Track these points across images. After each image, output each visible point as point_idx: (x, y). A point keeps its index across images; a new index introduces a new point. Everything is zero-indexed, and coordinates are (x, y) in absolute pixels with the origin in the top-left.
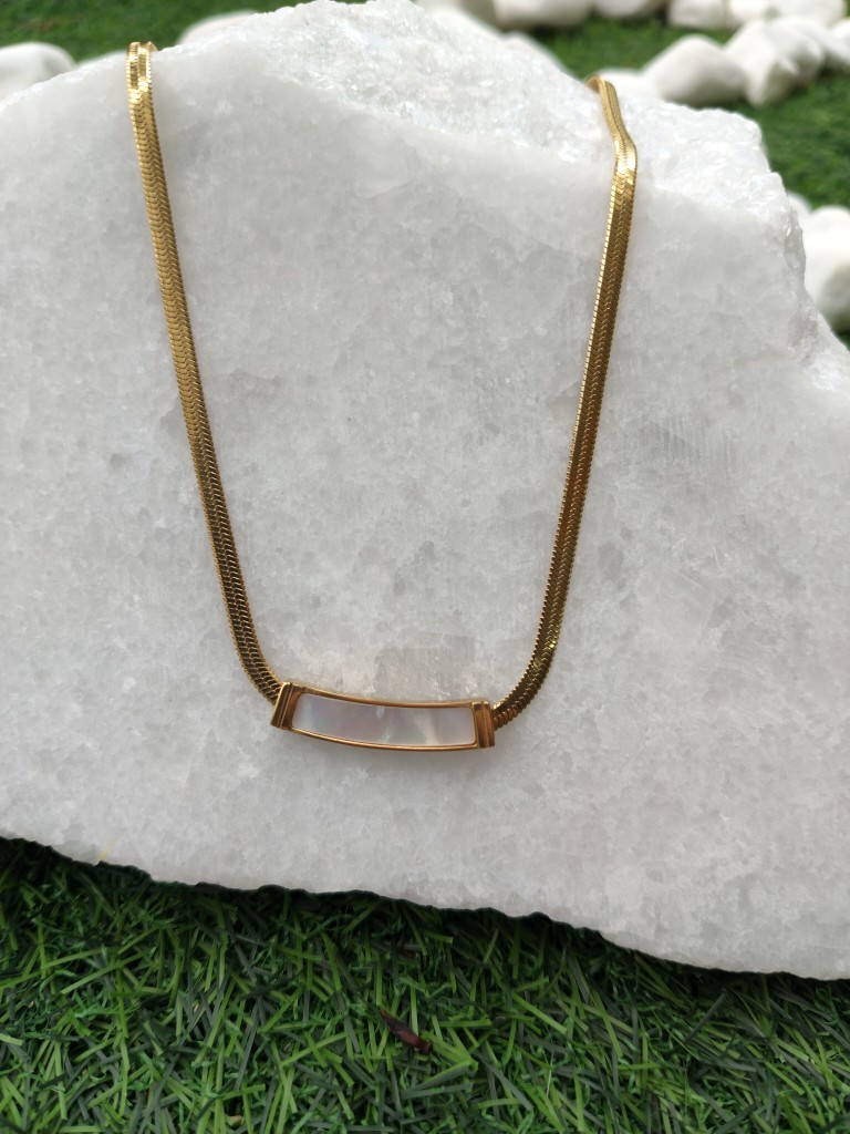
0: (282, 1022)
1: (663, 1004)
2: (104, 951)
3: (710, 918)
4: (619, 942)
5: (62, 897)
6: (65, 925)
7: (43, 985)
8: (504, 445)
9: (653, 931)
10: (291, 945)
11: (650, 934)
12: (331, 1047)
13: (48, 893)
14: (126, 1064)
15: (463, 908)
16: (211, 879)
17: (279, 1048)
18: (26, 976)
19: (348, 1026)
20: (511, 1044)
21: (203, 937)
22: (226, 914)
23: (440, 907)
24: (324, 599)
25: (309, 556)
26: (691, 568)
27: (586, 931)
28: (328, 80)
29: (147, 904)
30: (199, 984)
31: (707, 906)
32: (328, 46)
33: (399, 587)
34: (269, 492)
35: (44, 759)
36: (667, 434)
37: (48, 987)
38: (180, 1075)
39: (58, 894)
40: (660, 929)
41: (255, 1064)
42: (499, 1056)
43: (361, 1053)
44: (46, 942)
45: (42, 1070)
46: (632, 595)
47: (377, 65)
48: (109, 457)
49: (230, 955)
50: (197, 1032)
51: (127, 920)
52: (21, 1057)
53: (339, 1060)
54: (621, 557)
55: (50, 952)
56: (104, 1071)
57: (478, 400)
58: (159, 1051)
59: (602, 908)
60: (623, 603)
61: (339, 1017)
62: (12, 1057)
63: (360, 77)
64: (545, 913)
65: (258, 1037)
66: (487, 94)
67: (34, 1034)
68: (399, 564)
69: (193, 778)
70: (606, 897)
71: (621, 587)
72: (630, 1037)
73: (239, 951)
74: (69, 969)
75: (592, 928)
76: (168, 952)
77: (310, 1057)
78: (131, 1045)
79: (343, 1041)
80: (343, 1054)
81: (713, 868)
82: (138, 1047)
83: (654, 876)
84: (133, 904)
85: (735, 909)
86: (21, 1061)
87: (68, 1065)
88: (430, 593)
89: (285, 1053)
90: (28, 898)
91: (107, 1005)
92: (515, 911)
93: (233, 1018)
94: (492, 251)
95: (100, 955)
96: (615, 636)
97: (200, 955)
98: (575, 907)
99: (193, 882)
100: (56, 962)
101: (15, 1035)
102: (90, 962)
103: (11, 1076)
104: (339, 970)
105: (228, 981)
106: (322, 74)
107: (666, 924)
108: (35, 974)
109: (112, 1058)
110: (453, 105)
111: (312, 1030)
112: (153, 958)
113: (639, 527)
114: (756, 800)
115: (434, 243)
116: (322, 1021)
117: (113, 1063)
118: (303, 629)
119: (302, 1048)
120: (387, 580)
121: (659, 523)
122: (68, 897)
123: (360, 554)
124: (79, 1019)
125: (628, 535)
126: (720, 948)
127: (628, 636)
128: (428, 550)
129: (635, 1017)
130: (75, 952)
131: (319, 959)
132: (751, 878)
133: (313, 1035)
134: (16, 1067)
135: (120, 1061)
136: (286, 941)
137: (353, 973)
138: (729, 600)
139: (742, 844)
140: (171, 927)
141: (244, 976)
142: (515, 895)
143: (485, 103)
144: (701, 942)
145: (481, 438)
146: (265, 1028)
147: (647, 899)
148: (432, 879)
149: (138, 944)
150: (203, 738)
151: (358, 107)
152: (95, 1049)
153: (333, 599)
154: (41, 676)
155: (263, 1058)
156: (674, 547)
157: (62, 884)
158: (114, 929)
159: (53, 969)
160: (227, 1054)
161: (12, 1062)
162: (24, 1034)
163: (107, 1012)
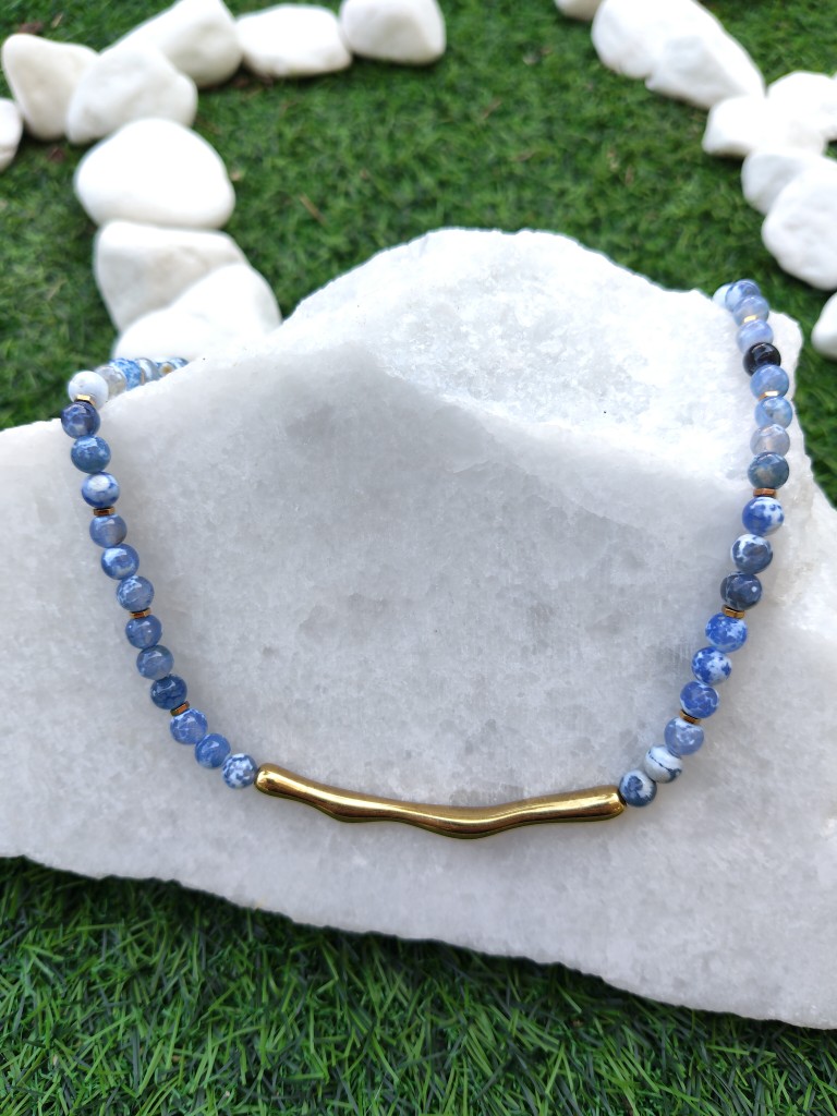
3: (680, 975)
4: (614, 984)
8: (552, 656)
9: (638, 980)
11: (636, 982)
16: (334, 924)
24: (413, 754)
25: (404, 724)
27: (591, 976)
31: (679, 968)
33: (469, 749)
34: (376, 678)
35: (218, 843)
36: (677, 657)
48: (262, 649)
54: (636, 740)
57: (533, 622)
59: (603, 964)
63: (452, 362)
64: (562, 962)
66: (558, 347)
68: (469, 733)
69: (322, 862)
70: (607, 957)
71: (635, 761)
81: (685, 945)
83: (642, 946)
85: (699, 971)
88: (491, 756)
94: (550, 517)
113: (651, 720)
114: (720, 905)
115: (504, 509)
118: (398, 773)
120: (460, 744)
123: (441, 725)
125: (642, 725)
126: (685, 993)
128: (491, 725)
132: (713, 953)
139: (707, 932)
142: (541, 951)
144: (672, 989)
145: (534, 650)
147: (636, 960)
148: (485, 936)
151: (449, 398)
153: (420, 754)
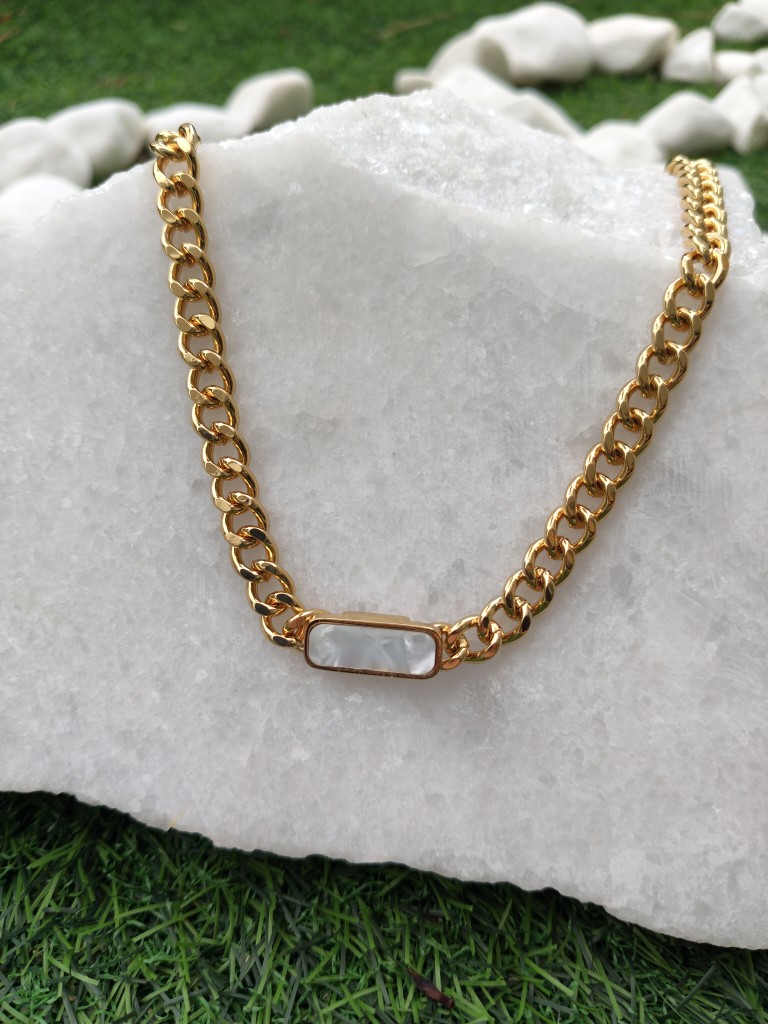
0: (322, 974)
1: (657, 972)
2: (169, 905)
3: (702, 898)
4: (621, 916)
5: (133, 855)
6: (134, 879)
7: (116, 933)
8: (528, 478)
9: (651, 908)
10: (330, 906)
11: (648, 910)
12: (364, 998)
13: (120, 852)
14: (187, 1007)
15: (483, 881)
16: (266, 847)
17: (319, 997)
18: (101, 925)
19: (379, 980)
20: (522, 1003)
21: (254, 896)
22: (274, 877)
23: (463, 879)
25: (357, 568)
26: (691, 589)
27: (591, 905)
28: (382, 166)
29: (206, 864)
30: (251, 937)
31: (699, 887)
32: (382, 135)
33: (433, 598)
34: (325, 514)
35: (126, 738)
36: (671, 472)
37: (120, 935)
38: (233, 1018)
39: (128, 853)
40: (657, 906)
41: (298, 1011)
42: (511, 1013)
43: (390, 1005)
44: (119, 894)
45: (114, 1007)
46: (639, 612)
47: (424, 152)
49: (278, 914)
50: (248, 980)
51: (188, 877)
52: (96, 994)
53: (372, 1011)
54: (630, 578)
55: (122, 903)
56: (167, 1011)
57: (505, 438)
58: (215, 996)
59: (606, 886)
60: (632, 619)
61: (371, 972)
62: (88, 994)
63: (410, 162)
64: (555, 888)
65: (301, 987)
66: (516, 173)
67: (107, 976)
68: (434, 578)
69: (253, 758)
70: (610, 877)
71: (630, 604)
72: (628, 1001)
73: (285, 909)
74: (139, 920)
75: (597, 903)
76: (224, 908)
77: (346, 1006)
78: (191, 990)
79: (375, 994)
80: (375, 1005)
81: (705, 853)
82: (197, 991)
83: (652, 858)
84: (193, 864)
85: (724, 890)
86: (96, 999)
87: (136, 1004)
88: (460, 604)
89: (324, 1002)
90: (104, 854)
91: (170, 953)
92: (529, 886)
93: (279, 969)
94: (521, 313)
95: (165, 909)
96: (624, 648)
97: (251, 912)
98: (581, 883)
99: (249, 848)
100: (128, 913)
101: (92, 976)
102: (156, 914)
103: (86, 1011)
104: (372, 931)
105: (276, 936)
106: (378, 160)
107: (662, 902)
108: (109, 923)
109: (174, 1000)
110: (488, 185)
111: (348, 982)
112: (210, 913)
113: (647, 552)
114: (745, 794)
115: (471, 305)
116: (357, 975)
117: (174, 1005)
119: (339, 998)
120: (422, 591)
121: (664, 549)
122: (137, 855)
123: (400, 568)
124: (147, 965)
125: (636, 558)
126: (710, 925)
127: (635, 648)
128: (459, 567)
129: (633, 984)
130: (143, 905)
131: (355, 920)
132: (739, 863)
133: (348, 987)
134: (92, 1004)
135: (181, 1002)
136: (326, 902)
137: (383, 933)
138: (724, 618)
139: (731, 833)
140: (227, 885)
141: (289, 933)
142: (529, 872)
143: (515, 181)
144: (693, 919)
145: (507, 471)
146: (308, 980)
147: (646, 879)
148: (457, 854)
149: (198, 900)
150: (262, 724)
151: (408, 188)
152: (159, 991)
154: (126, 667)
155: (305, 1006)
156: (676, 570)
157: (132, 844)
158: (177, 886)
159: (125, 920)
160: (275, 1001)
161: (88, 1000)
162: (98, 975)
163: (171, 960)
